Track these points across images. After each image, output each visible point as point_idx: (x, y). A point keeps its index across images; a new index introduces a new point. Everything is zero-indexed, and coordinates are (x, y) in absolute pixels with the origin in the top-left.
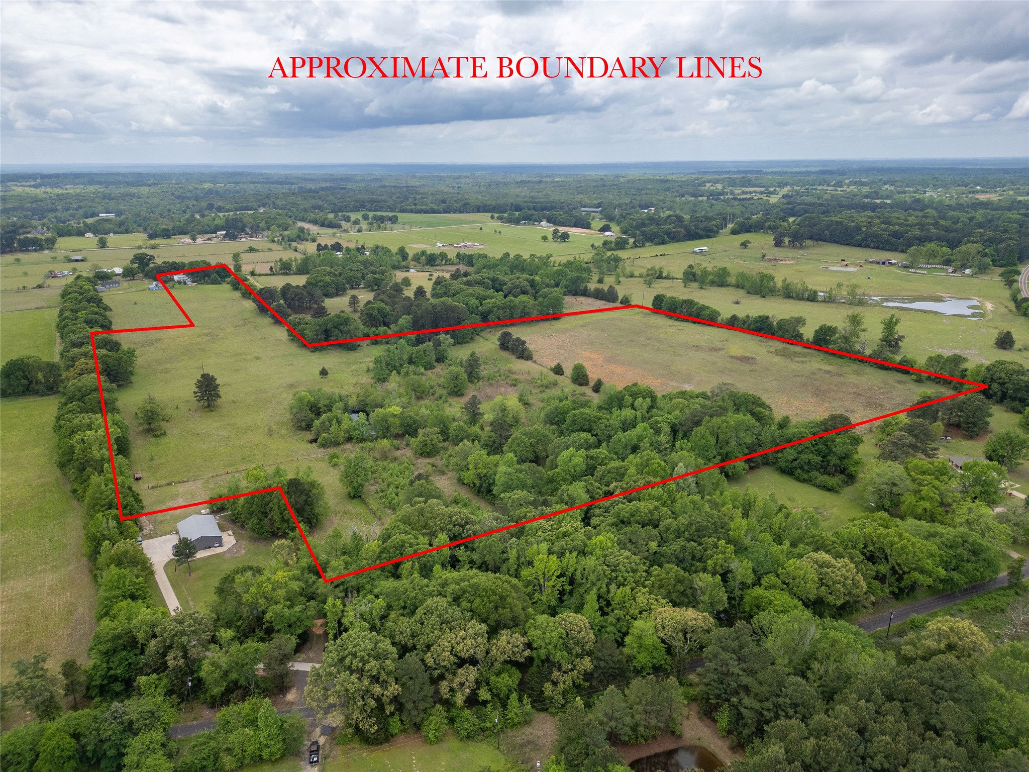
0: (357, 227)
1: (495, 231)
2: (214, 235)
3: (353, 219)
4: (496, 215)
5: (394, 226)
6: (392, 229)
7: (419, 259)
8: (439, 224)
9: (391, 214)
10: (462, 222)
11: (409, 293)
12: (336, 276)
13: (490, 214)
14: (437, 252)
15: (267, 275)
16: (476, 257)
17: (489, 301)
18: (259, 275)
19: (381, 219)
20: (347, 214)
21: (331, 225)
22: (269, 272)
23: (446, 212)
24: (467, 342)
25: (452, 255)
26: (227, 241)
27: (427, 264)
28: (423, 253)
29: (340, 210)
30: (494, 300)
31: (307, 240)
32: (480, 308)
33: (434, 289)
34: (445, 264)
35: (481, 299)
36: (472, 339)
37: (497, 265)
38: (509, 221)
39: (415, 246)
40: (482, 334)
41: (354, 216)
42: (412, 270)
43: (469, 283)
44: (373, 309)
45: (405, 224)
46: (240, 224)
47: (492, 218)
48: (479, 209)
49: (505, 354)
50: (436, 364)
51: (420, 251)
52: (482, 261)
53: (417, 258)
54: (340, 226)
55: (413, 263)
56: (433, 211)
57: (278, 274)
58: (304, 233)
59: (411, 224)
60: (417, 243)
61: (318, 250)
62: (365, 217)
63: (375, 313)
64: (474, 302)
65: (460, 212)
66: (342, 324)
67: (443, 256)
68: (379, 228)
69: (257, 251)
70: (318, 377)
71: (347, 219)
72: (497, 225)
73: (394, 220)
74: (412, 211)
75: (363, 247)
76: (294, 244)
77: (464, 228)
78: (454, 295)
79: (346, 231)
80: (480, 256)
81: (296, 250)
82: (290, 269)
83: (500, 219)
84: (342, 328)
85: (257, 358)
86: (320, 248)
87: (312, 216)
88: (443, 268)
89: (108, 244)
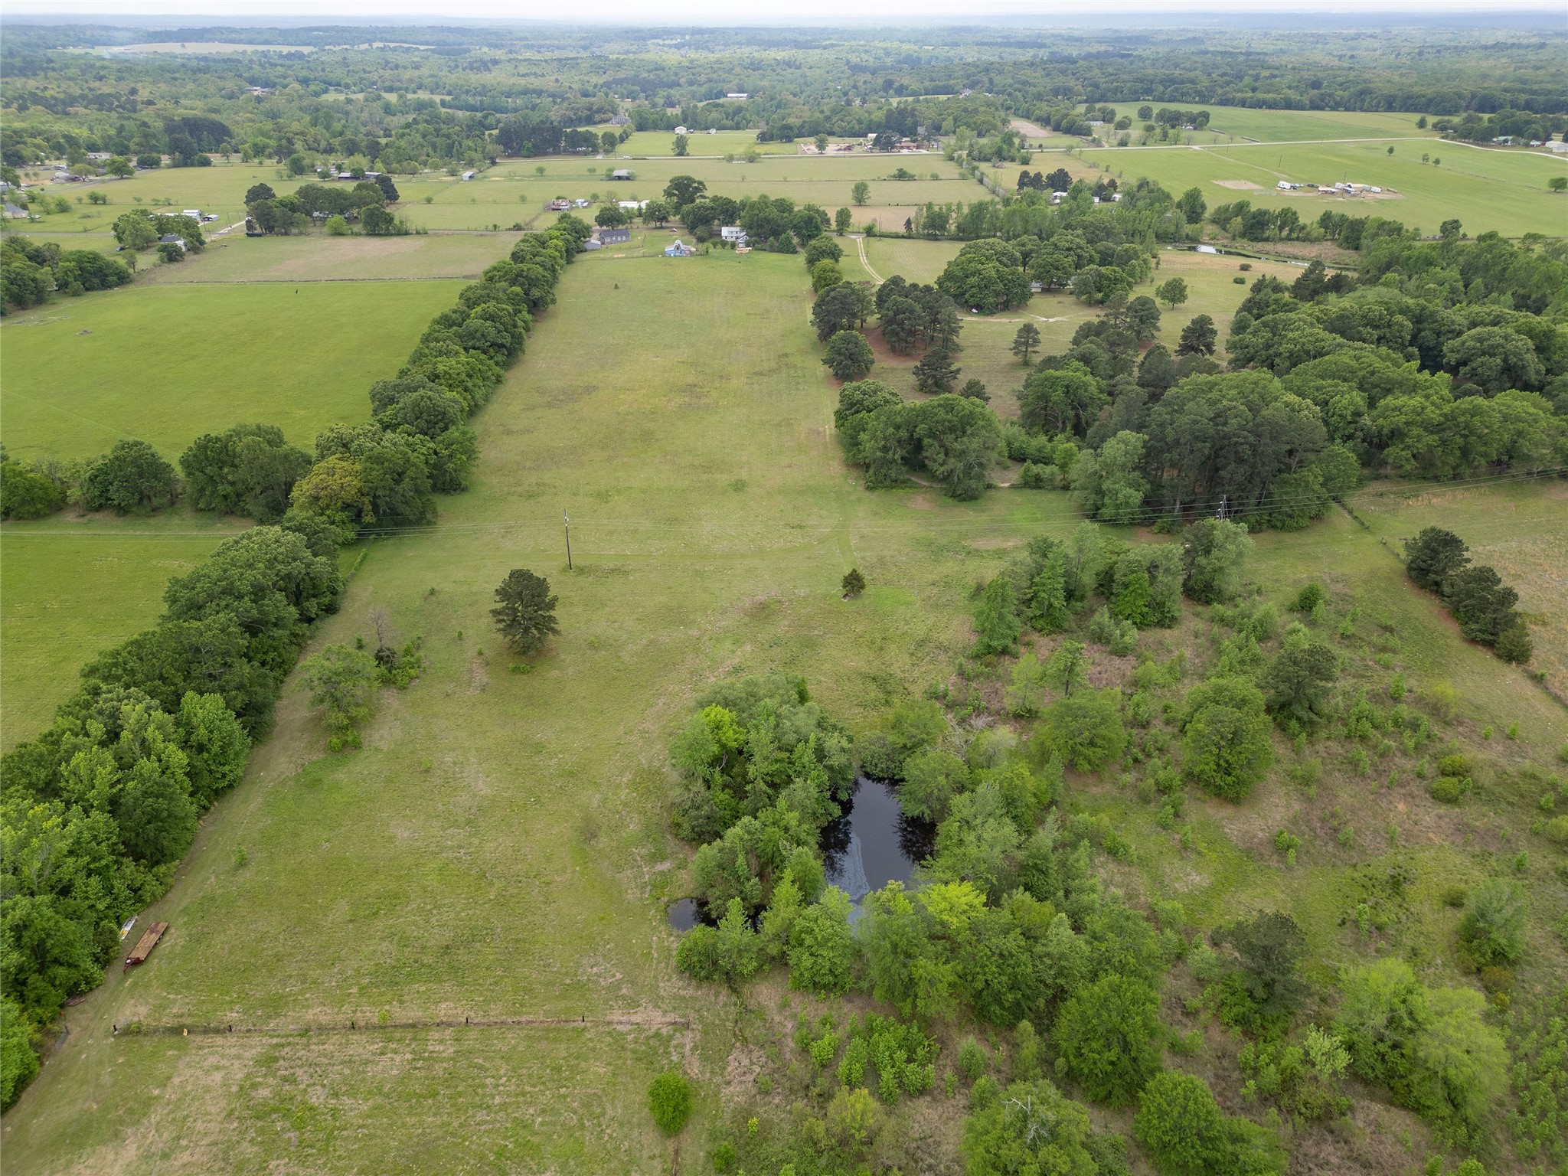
0: (1121, 133)
1: (1426, 158)
2: (861, 140)
3: (1118, 118)
4: (1431, 119)
5: (1197, 134)
6: (1189, 141)
7: (1227, 220)
8: (1294, 135)
9: (1196, 109)
10: (1347, 132)
11: (1171, 327)
12: (1014, 261)
13: (1416, 117)
14: (1274, 207)
15: (897, 236)
16: (1370, 229)
17: (1402, 400)
18: (883, 236)
19: (1174, 120)
20: (1111, 106)
21: (1073, 129)
22: (902, 230)
23: (1315, 107)
24: (1299, 529)
25: (1309, 217)
26: (877, 153)
27: (1243, 235)
28: (1241, 208)
29: (1103, 98)
30: (1417, 401)
31: (1013, 160)
32: (1366, 420)
33: (1239, 327)
34: (1289, 239)
35: (1375, 389)
36: (1317, 517)
37: (1430, 262)
38: (1465, 134)
39: (1229, 184)
40: (1354, 500)
41: (1122, 111)
42: (1203, 249)
43: (1342, 326)
44: (1053, 382)
45: (1221, 130)
46: (909, 121)
47: (1422, 124)
48: (1391, 104)
49: (1423, 608)
50: (1180, 607)
51: (1234, 201)
52: (1384, 247)
53: (1222, 219)
54: (1085, 132)
55: (1212, 229)
56: (1289, 105)
57: (918, 237)
58: (1011, 144)
59: (1233, 131)
60: (1235, 177)
61: (1022, 184)
62: (1145, 114)
63: (1058, 395)
64: (1350, 398)
65: (1347, 110)
66: (952, 429)
67: (1288, 218)
68: (1165, 136)
69: (911, 178)
70: (838, 590)
71: (1107, 117)
72: (1432, 143)
73: (1199, 122)
74: (1243, 104)
75: (1113, 184)
76: (984, 166)
77: (1350, 144)
78: (1295, 360)
79: (1097, 143)
80: (1382, 225)
81: (981, 182)
82: (943, 228)
83: (1441, 128)
84: (949, 439)
85: (739, 487)
86: (1025, 180)
87: (1044, 108)
88: (1280, 247)
89: (688, 149)
